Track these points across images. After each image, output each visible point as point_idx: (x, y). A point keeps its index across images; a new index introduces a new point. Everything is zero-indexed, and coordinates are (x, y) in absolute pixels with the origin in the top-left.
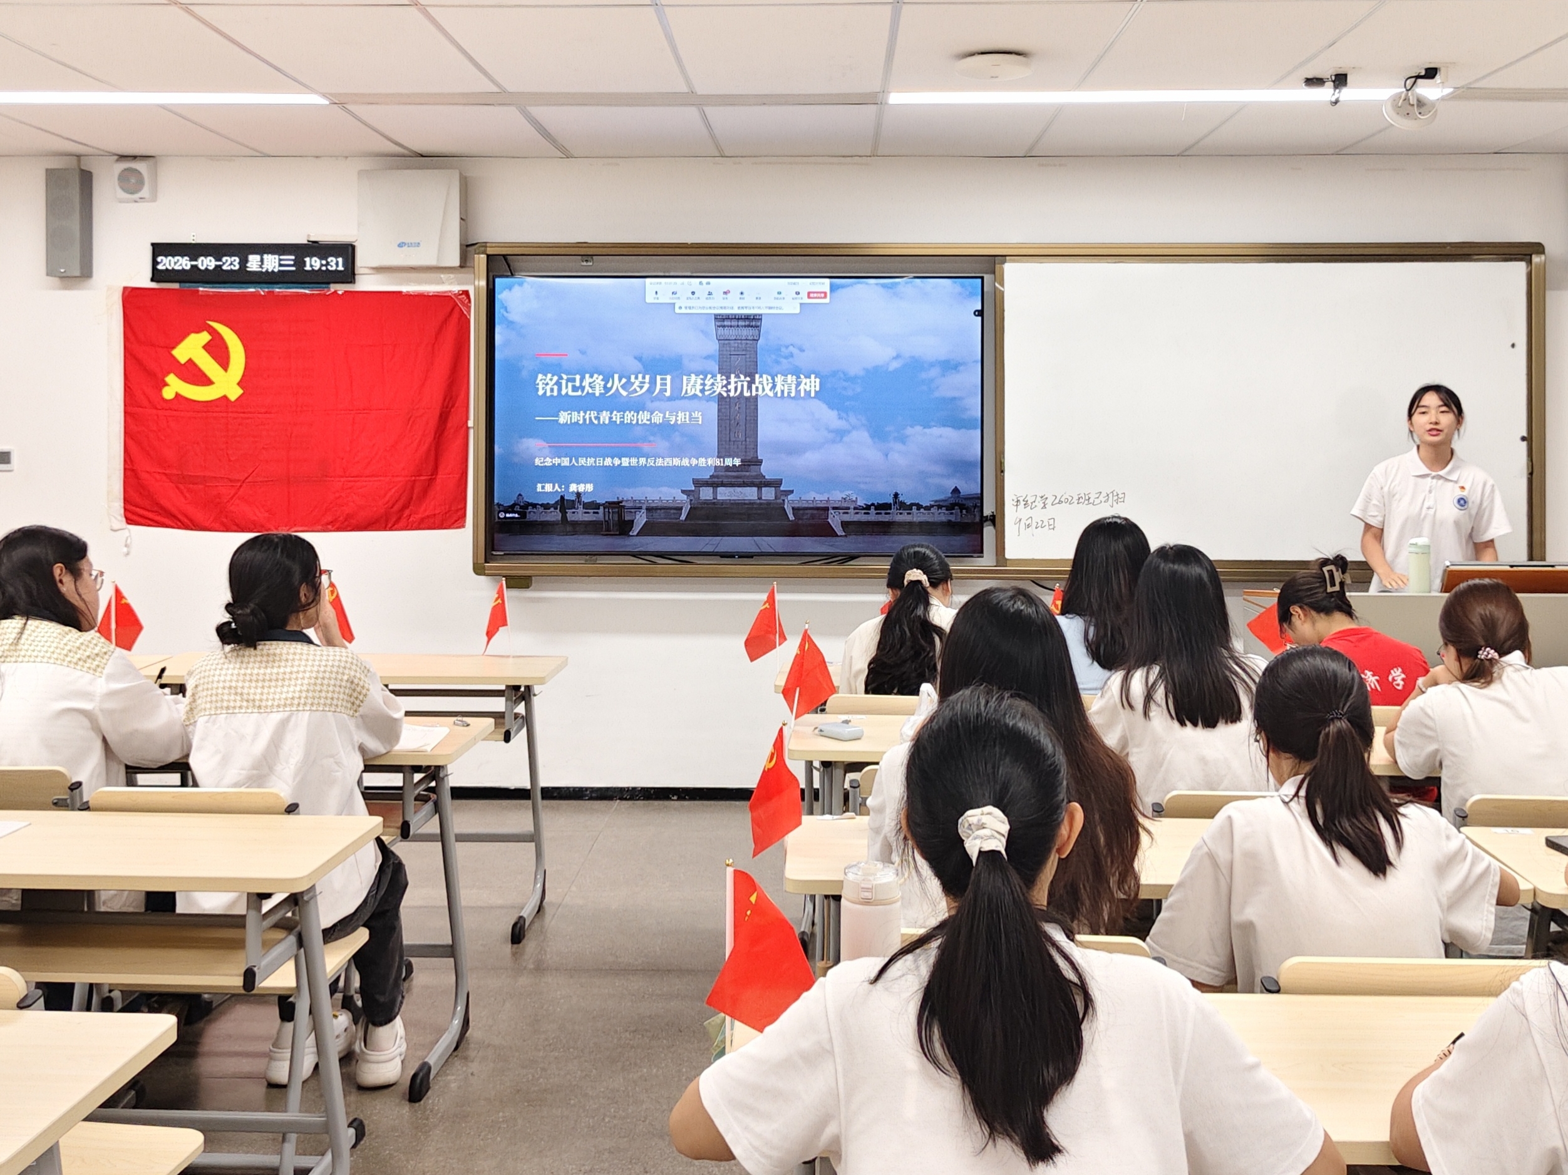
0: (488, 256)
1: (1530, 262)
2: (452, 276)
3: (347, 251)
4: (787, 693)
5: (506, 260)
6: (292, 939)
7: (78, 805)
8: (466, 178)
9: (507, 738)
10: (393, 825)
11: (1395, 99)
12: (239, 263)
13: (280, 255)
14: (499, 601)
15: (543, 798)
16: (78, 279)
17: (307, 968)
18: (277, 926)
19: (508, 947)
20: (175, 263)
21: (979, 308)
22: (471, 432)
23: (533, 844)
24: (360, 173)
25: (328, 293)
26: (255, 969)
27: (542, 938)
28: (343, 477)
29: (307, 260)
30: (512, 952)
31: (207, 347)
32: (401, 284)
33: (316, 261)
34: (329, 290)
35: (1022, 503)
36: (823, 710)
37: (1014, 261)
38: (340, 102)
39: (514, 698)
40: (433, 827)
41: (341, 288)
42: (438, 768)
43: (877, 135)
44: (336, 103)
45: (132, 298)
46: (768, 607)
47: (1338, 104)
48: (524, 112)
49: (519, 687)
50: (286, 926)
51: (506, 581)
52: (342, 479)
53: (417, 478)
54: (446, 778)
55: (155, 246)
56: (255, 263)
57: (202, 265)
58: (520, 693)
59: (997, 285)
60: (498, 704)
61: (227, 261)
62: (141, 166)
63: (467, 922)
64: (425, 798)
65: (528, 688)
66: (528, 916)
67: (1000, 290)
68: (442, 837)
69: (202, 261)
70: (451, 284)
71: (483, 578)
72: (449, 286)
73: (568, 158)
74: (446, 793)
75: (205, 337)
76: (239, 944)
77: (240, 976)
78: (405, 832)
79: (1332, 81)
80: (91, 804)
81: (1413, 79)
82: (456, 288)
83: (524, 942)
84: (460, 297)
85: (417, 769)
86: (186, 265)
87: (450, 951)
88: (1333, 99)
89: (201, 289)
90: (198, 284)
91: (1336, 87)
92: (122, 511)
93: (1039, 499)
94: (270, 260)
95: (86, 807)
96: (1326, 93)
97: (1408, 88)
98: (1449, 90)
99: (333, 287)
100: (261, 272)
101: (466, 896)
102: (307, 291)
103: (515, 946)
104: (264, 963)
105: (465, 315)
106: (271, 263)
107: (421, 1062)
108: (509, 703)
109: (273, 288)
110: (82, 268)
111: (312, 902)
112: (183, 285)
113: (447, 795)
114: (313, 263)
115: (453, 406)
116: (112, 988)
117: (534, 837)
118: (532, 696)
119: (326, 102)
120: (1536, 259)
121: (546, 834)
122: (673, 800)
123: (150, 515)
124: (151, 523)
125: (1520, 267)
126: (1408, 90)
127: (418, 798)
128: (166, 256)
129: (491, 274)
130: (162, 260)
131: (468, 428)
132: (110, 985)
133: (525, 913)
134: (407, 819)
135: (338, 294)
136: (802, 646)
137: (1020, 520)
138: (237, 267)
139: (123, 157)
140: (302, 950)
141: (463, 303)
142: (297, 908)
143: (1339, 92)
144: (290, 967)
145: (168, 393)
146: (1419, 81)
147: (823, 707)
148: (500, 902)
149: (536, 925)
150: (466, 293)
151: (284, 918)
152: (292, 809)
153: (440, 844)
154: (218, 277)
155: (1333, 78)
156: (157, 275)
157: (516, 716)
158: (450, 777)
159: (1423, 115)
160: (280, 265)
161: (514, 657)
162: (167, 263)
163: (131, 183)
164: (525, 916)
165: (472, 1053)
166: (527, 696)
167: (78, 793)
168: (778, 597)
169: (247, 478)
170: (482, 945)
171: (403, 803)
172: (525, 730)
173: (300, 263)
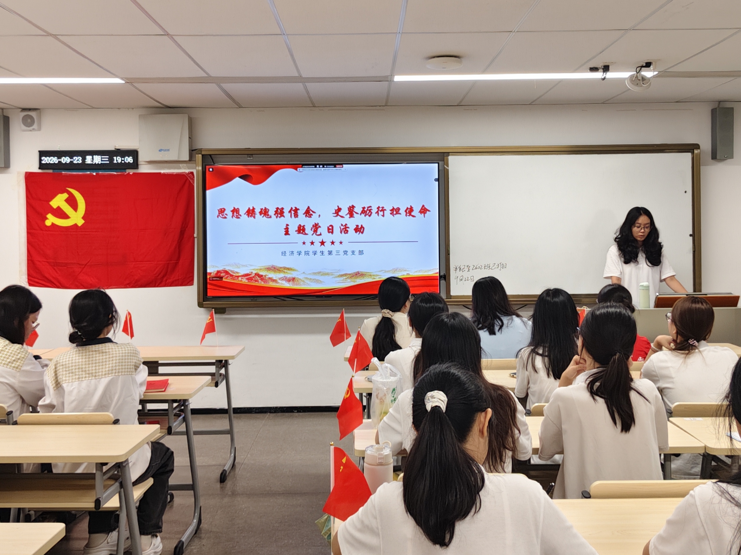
0: (203, 155)
1: (693, 153)
2: (185, 165)
3: (134, 153)
4: (351, 361)
5: (211, 157)
6: (117, 484)
7: (11, 422)
8: (191, 118)
9: (217, 385)
10: (164, 428)
11: (631, 77)
12: (82, 160)
13: (101, 156)
14: (211, 320)
15: (234, 413)
16: (3, 169)
17: (125, 497)
18: (110, 478)
19: (218, 485)
20: (51, 160)
21: (437, 177)
22: (196, 240)
23: (229, 435)
24: (140, 115)
25: (125, 174)
26: (100, 499)
27: (235, 479)
28: (134, 262)
29: (115, 158)
30: (220, 486)
31: (67, 201)
32: (161, 169)
33: (119, 159)
34: (126, 172)
35: (458, 269)
36: (367, 369)
37: (452, 155)
38: (130, 81)
39: (220, 366)
40: (183, 428)
41: (131, 172)
42: (185, 401)
43: (388, 96)
44: (128, 83)
45: (29, 177)
46: (341, 320)
47: (605, 80)
48: (219, 86)
49: (222, 361)
50: (115, 478)
51: (215, 310)
52: (134, 263)
53: (170, 262)
54: (188, 405)
55: (40, 152)
56: (89, 160)
57: (64, 161)
58: (222, 364)
59: (445, 166)
60: (212, 369)
61: (76, 159)
62: (33, 114)
63: (200, 473)
64: (179, 415)
65: (226, 361)
66: (228, 469)
67: (447, 169)
68: (187, 433)
69: (64, 159)
70: (185, 169)
71: (202, 309)
72: (184, 170)
73: (240, 108)
74: (189, 411)
75: (65, 196)
76: (92, 487)
77: (93, 502)
78: (170, 432)
79: (602, 69)
80: (18, 422)
81: (640, 68)
82: (187, 171)
83: (226, 481)
84: (189, 175)
85: (175, 401)
86: (56, 161)
87: (192, 487)
88: (603, 77)
89: (63, 172)
90: (62, 170)
91: (604, 72)
92: (27, 280)
93: (466, 267)
94: (97, 158)
95: (15, 423)
96: (599, 75)
97: (638, 72)
98: (656, 73)
99: (128, 171)
100: (92, 164)
101: (199, 461)
102: (115, 173)
103: (222, 484)
104: (104, 496)
105: (192, 184)
106: (97, 159)
107: (179, 540)
108: (217, 368)
109: (98, 172)
110: (5, 164)
111: (127, 466)
112: (54, 171)
113: (189, 413)
114: (118, 160)
115: (187, 227)
116: (30, 510)
117: (230, 432)
118: (228, 365)
119: (123, 82)
120: (696, 151)
121: (236, 430)
122: (295, 412)
123: (41, 282)
124: (41, 285)
125: (689, 155)
126: (637, 73)
127: (176, 415)
128: (46, 157)
129: (204, 164)
130: (44, 159)
131: (194, 238)
132: (29, 508)
133: (226, 468)
134: (171, 425)
135: (130, 175)
136: (357, 339)
137: (458, 277)
138: (81, 162)
139: (24, 110)
140: (122, 490)
141: (190, 178)
142: (120, 469)
143: (606, 74)
144: (116, 498)
145: (48, 223)
146: (643, 69)
147: (367, 368)
148: (214, 463)
149: (232, 473)
150: (192, 173)
151: (113, 474)
152: (116, 422)
153: (186, 436)
154: (71, 166)
155: (603, 67)
156: (42, 166)
157: (221, 375)
158: (190, 405)
159: (644, 85)
160: (102, 161)
161: (219, 346)
162: (46, 160)
163: (28, 122)
164: (226, 469)
165: (203, 535)
166: (226, 365)
167: (11, 417)
168: (345, 315)
169: (87, 264)
170: (206, 483)
171: (169, 418)
172: (224, 381)
173: (111, 160)
